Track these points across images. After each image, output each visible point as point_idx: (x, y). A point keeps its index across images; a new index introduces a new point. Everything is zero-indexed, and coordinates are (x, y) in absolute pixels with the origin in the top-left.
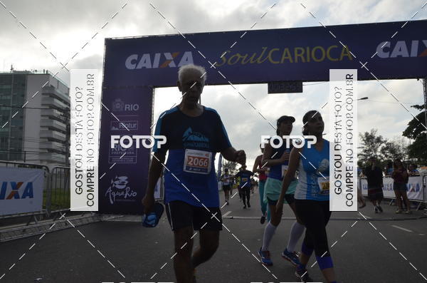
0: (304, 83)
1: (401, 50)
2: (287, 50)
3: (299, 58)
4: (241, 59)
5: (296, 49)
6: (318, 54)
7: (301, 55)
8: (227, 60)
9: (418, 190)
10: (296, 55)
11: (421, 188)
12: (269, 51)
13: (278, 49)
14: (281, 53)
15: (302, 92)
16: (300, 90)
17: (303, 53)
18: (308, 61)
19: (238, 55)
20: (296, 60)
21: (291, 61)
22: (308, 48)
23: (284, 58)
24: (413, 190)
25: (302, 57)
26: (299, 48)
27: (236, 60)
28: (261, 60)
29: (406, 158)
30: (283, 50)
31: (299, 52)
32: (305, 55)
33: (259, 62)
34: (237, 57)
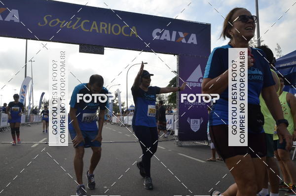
0: (105, 48)
1: (166, 35)
2: (94, 23)
3: (103, 30)
4: (60, 24)
5: (101, 23)
6: (116, 29)
7: (104, 28)
8: (49, 22)
9: (171, 123)
10: (101, 28)
11: (172, 122)
12: (82, 21)
13: (89, 21)
14: (90, 24)
15: (103, 54)
16: (102, 53)
17: (106, 27)
18: (109, 33)
19: (58, 20)
20: (101, 32)
21: (98, 31)
22: (110, 24)
23: (92, 27)
24: (168, 123)
25: (105, 30)
26: (103, 23)
27: (55, 23)
28: (75, 27)
29: (167, 103)
30: (92, 23)
31: (104, 26)
32: (107, 29)
33: (74, 28)
34: (57, 21)
